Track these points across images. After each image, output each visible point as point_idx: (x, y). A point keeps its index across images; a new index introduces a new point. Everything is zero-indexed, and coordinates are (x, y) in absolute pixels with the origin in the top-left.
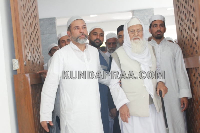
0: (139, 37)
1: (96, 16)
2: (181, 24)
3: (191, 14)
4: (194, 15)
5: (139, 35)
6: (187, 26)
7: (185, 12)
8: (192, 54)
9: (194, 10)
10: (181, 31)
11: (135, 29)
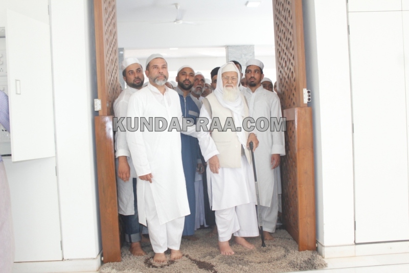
0: (232, 85)
1: (177, 49)
2: (281, 72)
3: (291, 63)
4: (294, 64)
5: (233, 83)
6: (286, 74)
7: (286, 59)
8: (290, 105)
9: (293, 58)
10: (281, 79)
11: (230, 75)
